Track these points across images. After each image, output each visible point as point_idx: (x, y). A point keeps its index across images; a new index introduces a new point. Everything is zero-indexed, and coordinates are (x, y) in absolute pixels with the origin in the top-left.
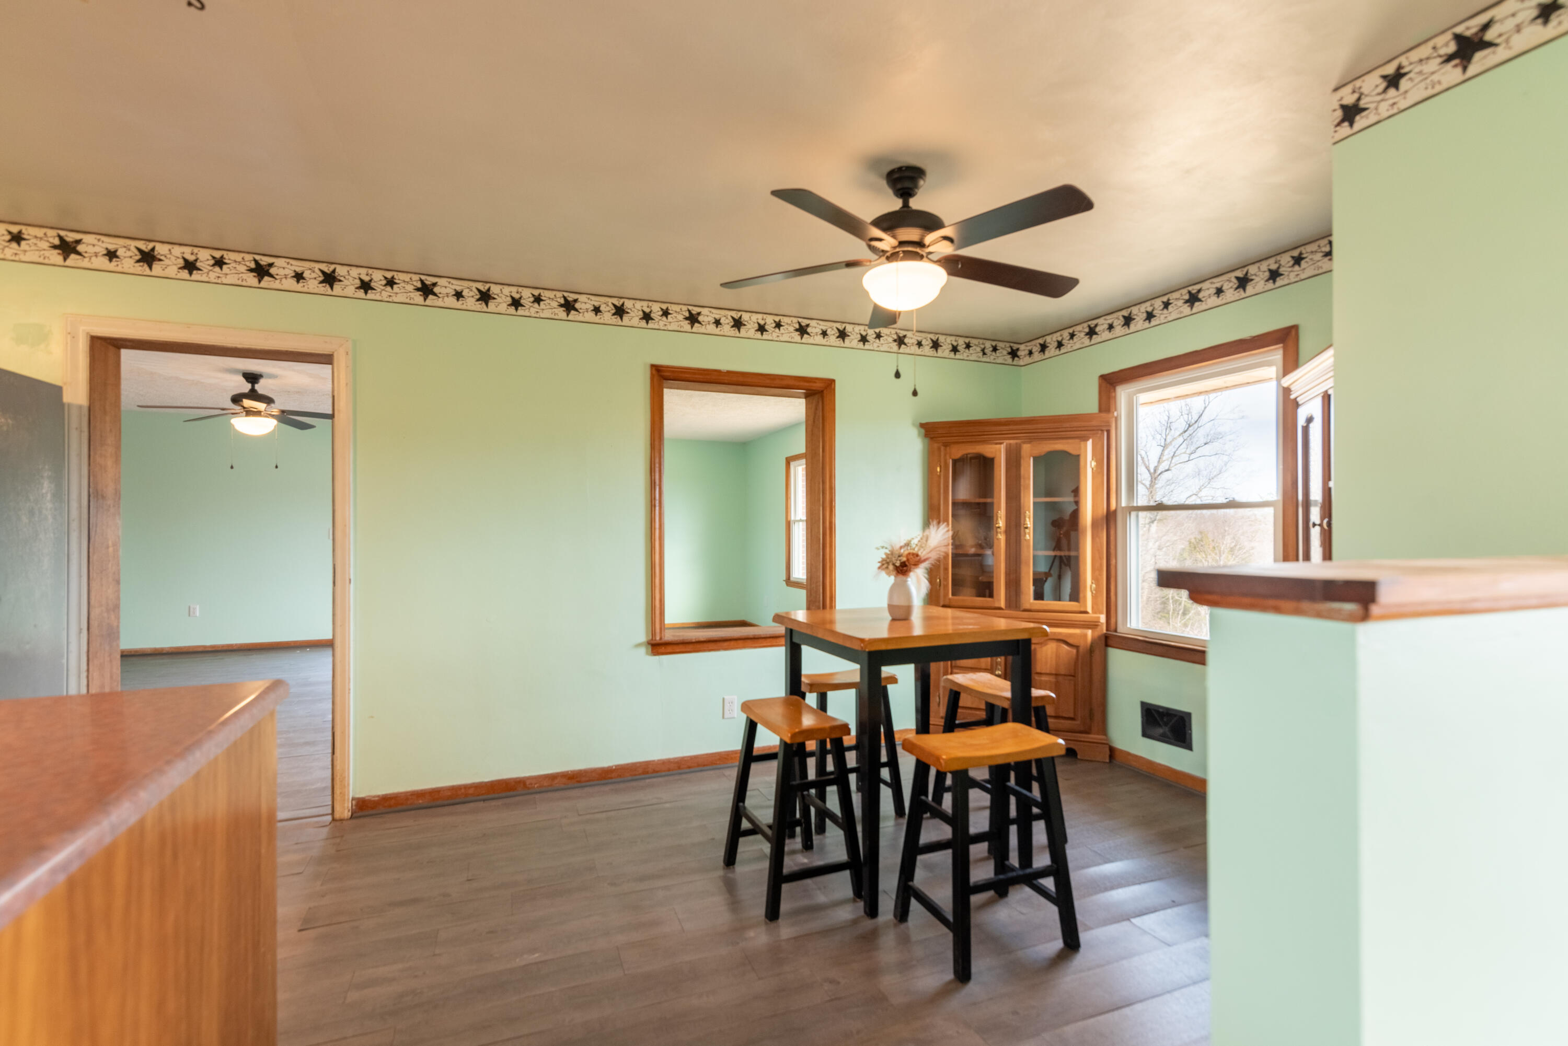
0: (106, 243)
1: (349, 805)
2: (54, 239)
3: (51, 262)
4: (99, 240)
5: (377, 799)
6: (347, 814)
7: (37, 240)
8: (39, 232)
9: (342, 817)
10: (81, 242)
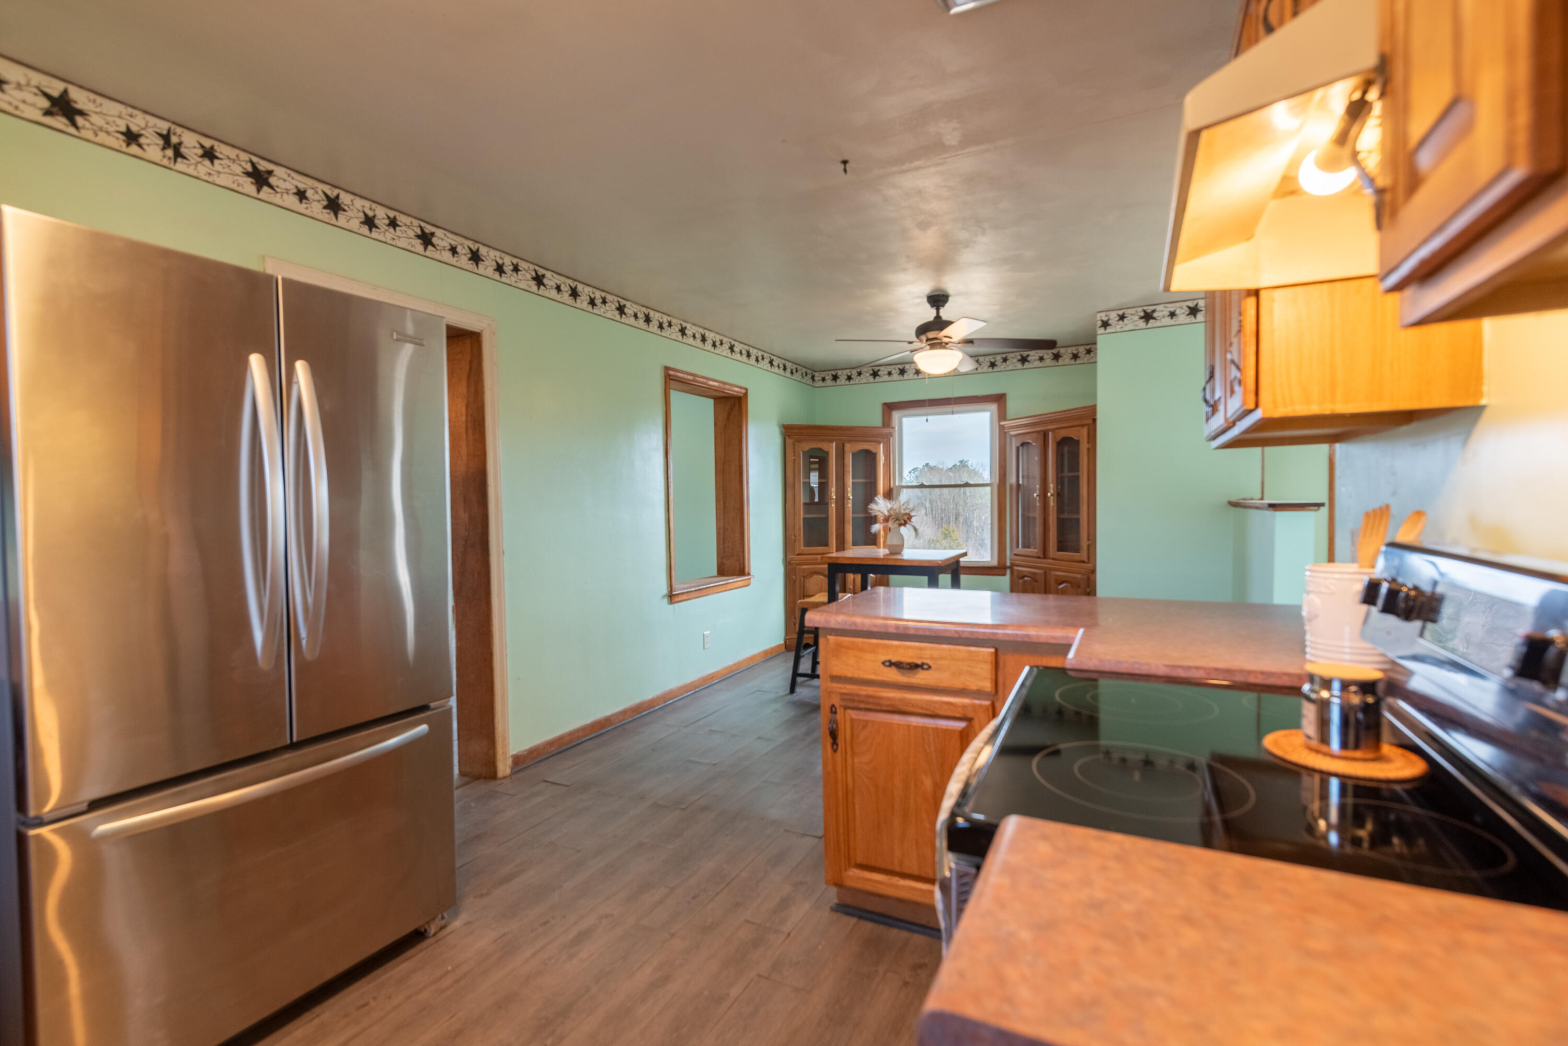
0: (296, 180)
1: (509, 762)
2: (246, 164)
3: (245, 191)
4: (289, 175)
5: (526, 753)
6: (508, 771)
7: (230, 162)
8: (233, 153)
9: (505, 775)
10: (272, 175)
